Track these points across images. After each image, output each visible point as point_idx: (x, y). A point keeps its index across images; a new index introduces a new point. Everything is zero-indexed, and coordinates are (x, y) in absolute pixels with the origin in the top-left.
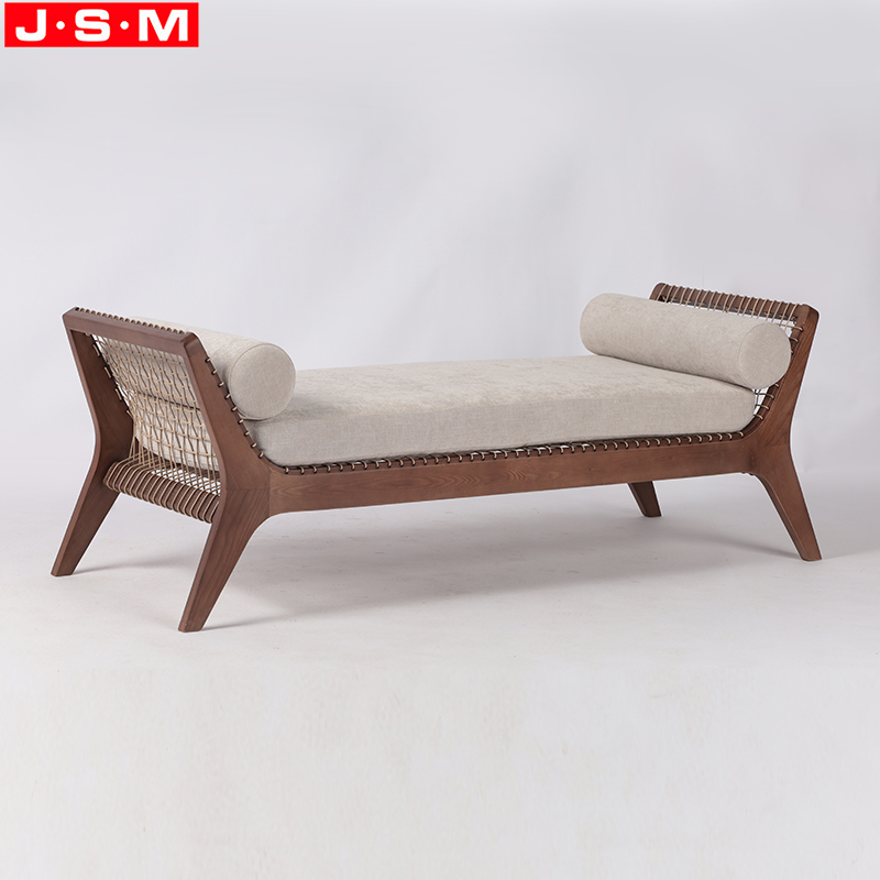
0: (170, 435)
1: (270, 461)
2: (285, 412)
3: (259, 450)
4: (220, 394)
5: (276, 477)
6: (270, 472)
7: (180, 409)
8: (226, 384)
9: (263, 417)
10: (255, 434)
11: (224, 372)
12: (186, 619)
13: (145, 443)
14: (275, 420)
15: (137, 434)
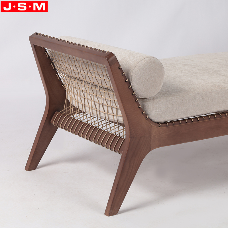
0: (90, 102)
1: (151, 120)
2: (160, 93)
3: (146, 115)
4: (126, 86)
5: (155, 129)
6: (152, 126)
7: (98, 90)
8: (129, 80)
9: (148, 97)
10: (143, 106)
11: (128, 73)
12: (109, 209)
13: (74, 103)
14: (154, 98)
15: (69, 98)
